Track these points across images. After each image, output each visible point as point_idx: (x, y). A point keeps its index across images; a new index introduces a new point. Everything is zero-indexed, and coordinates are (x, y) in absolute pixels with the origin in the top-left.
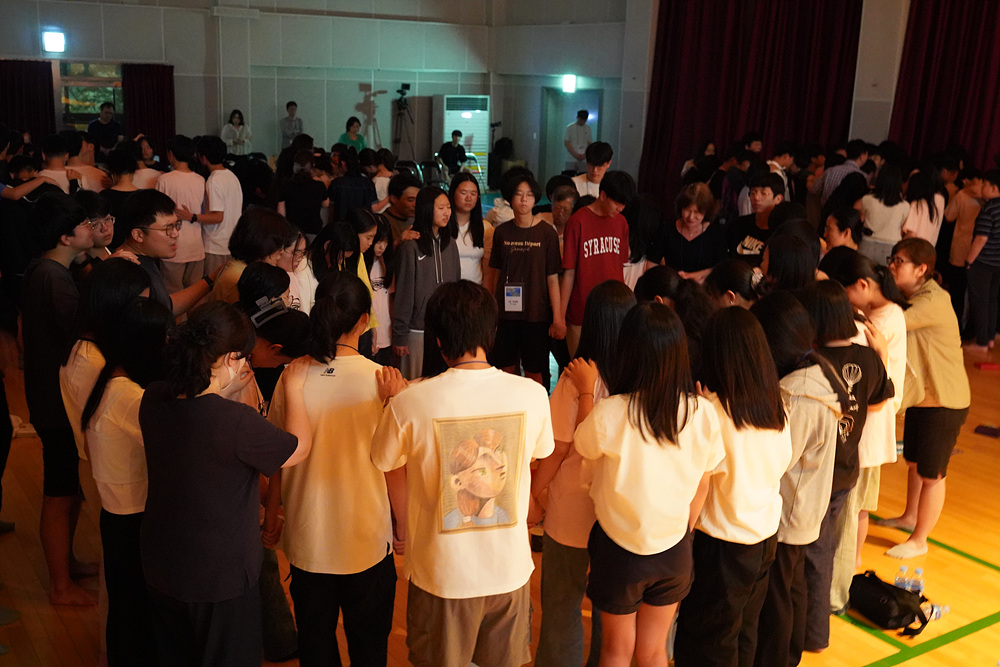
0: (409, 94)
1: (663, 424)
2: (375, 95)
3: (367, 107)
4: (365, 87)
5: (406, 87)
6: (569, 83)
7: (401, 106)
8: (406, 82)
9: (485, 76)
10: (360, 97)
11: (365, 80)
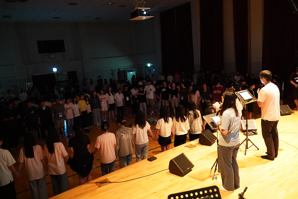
0: (120, 70)
1: (166, 121)
2: (114, 71)
3: (113, 74)
4: (112, 70)
5: (119, 69)
6: (149, 65)
7: (119, 73)
8: (119, 68)
9: (134, 65)
10: (111, 72)
11: (112, 69)
